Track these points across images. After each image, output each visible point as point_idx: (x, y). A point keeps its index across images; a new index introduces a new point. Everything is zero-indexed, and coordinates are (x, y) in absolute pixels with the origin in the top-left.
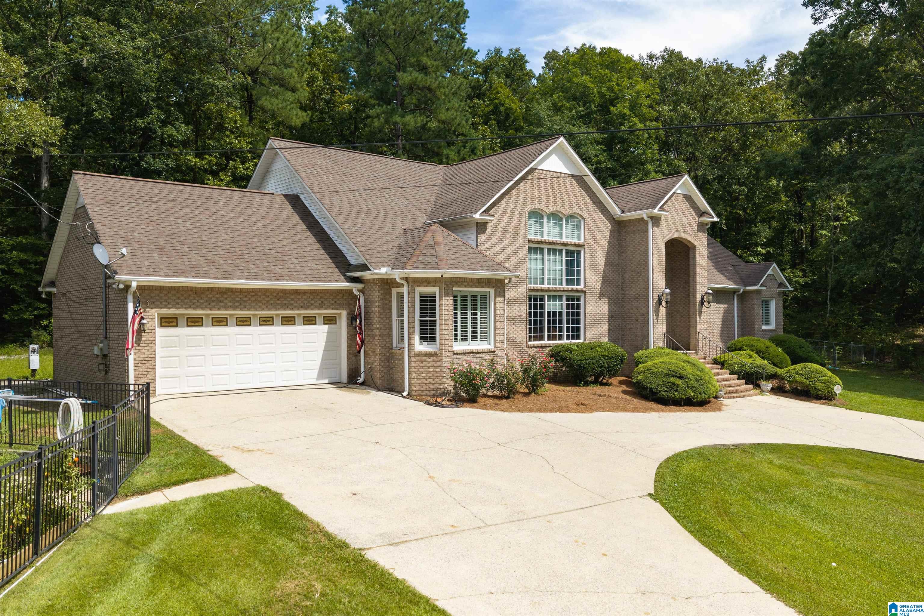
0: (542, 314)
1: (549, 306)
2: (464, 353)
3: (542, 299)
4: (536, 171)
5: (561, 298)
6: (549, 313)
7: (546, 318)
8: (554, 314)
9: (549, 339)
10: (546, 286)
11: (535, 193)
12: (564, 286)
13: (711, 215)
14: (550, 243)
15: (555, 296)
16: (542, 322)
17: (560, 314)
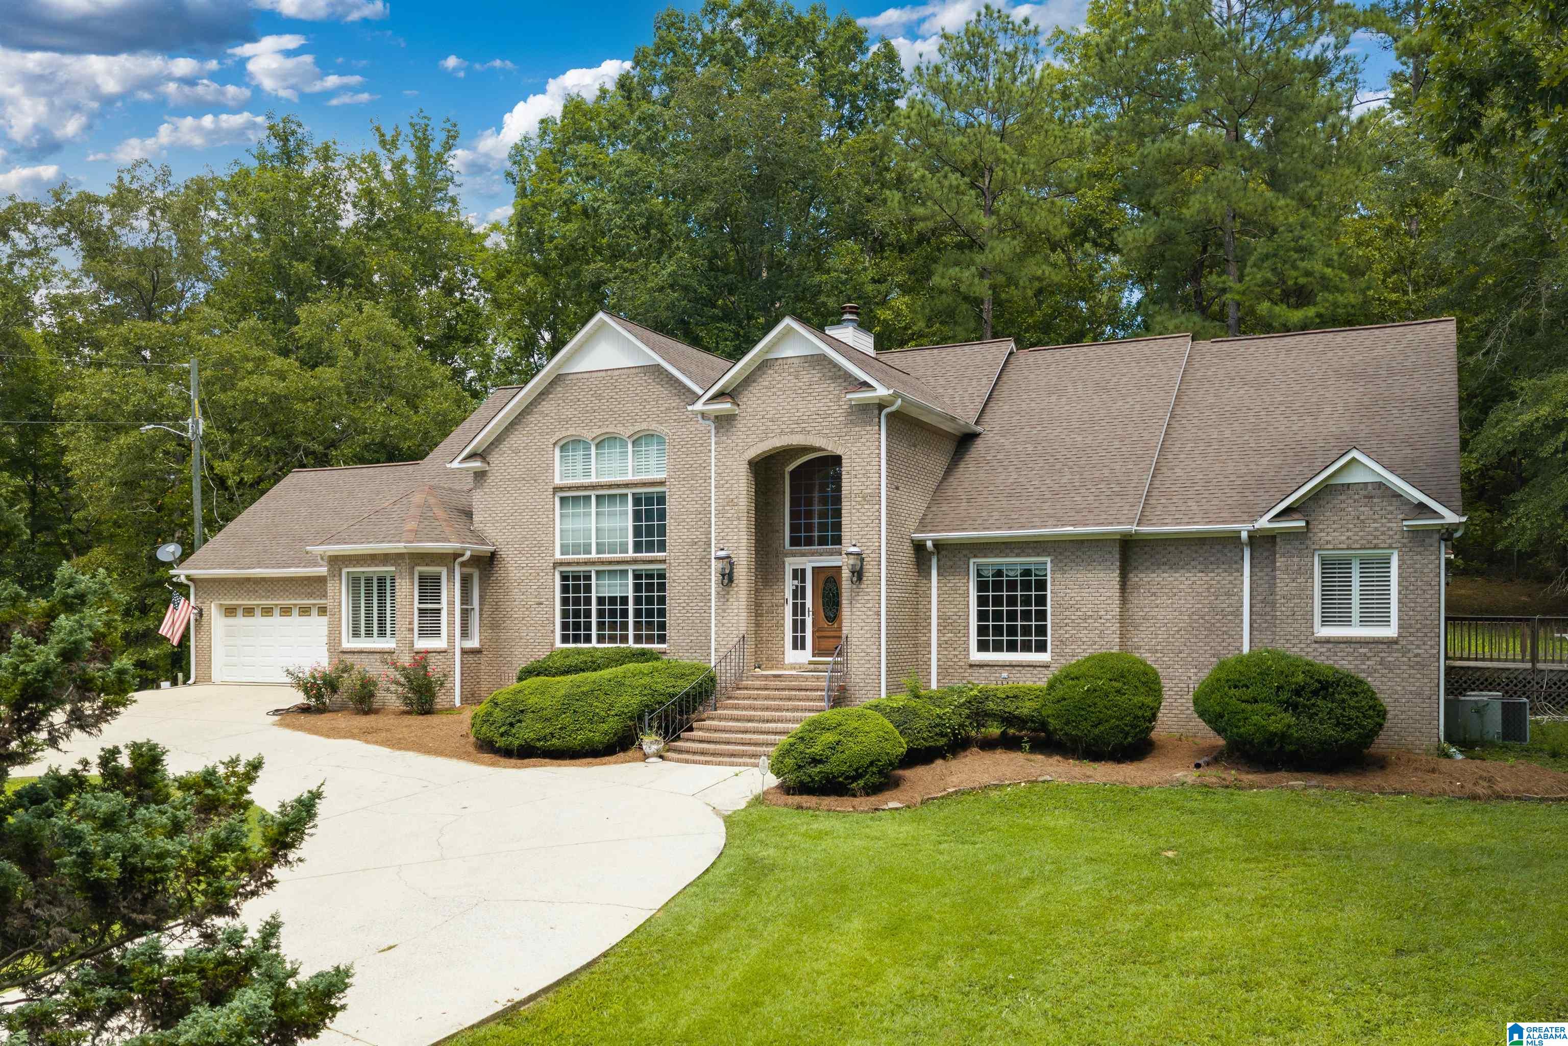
0: (588, 601)
1: (599, 588)
2: (354, 652)
3: (588, 578)
4: (570, 377)
5: (624, 573)
6: (601, 600)
7: (594, 607)
8: (613, 600)
9: (601, 639)
10: (594, 555)
11: (569, 413)
12: (631, 554)
13: (865, 384)
14: (602, 486)
15: (614, 570)
16: (588, 614)
17: (625, 600)
